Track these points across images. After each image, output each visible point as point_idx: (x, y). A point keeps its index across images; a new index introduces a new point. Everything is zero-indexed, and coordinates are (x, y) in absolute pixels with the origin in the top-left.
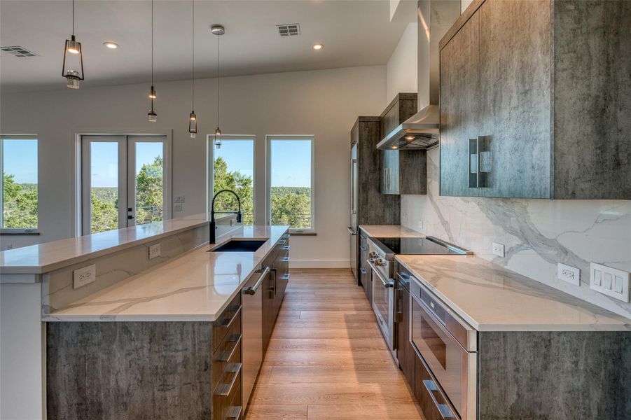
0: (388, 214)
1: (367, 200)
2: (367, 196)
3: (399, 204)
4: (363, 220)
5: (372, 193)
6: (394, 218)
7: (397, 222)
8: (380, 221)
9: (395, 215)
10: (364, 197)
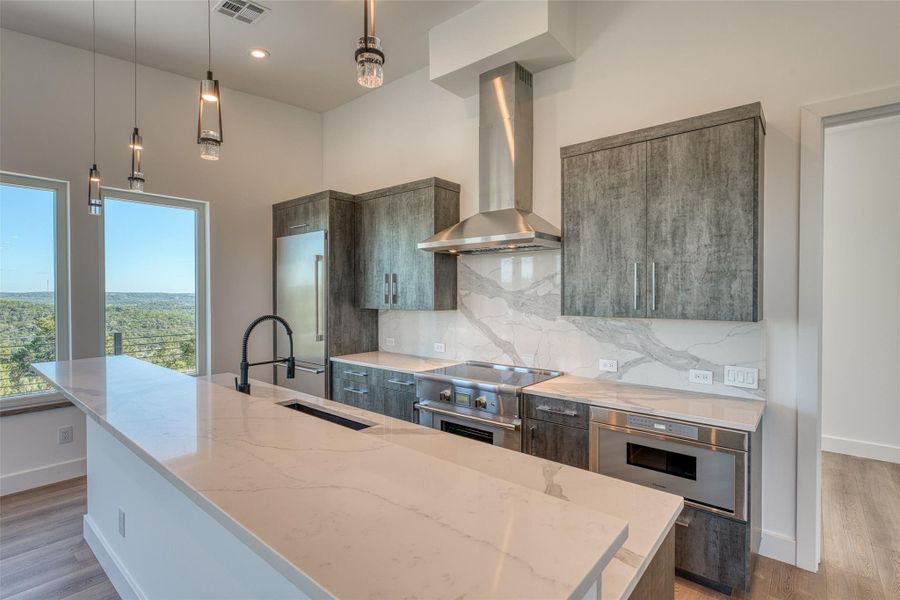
0: (365, 337)
1: (340, 318)
2: (340, 312)
3: (377, 322)
4: (334, 349)
5: (346, 307)
6: (372, 341)
7: (374, 347)
8: (355, 349)
9: (372, 337)
10: (336, 314)
